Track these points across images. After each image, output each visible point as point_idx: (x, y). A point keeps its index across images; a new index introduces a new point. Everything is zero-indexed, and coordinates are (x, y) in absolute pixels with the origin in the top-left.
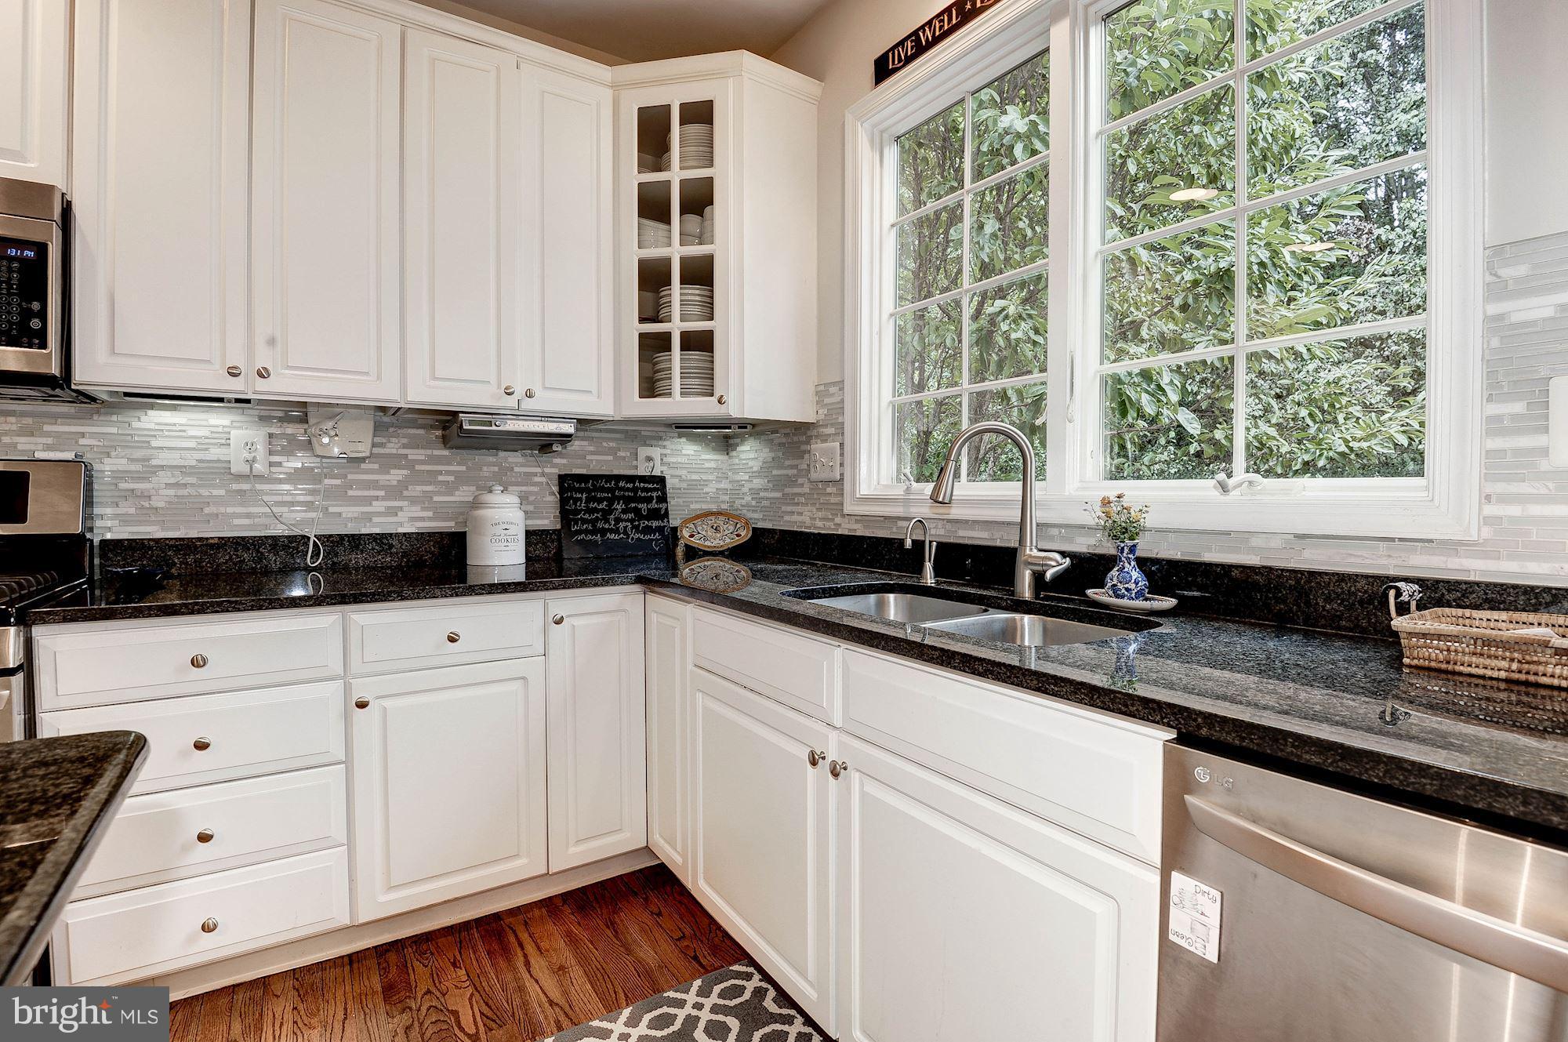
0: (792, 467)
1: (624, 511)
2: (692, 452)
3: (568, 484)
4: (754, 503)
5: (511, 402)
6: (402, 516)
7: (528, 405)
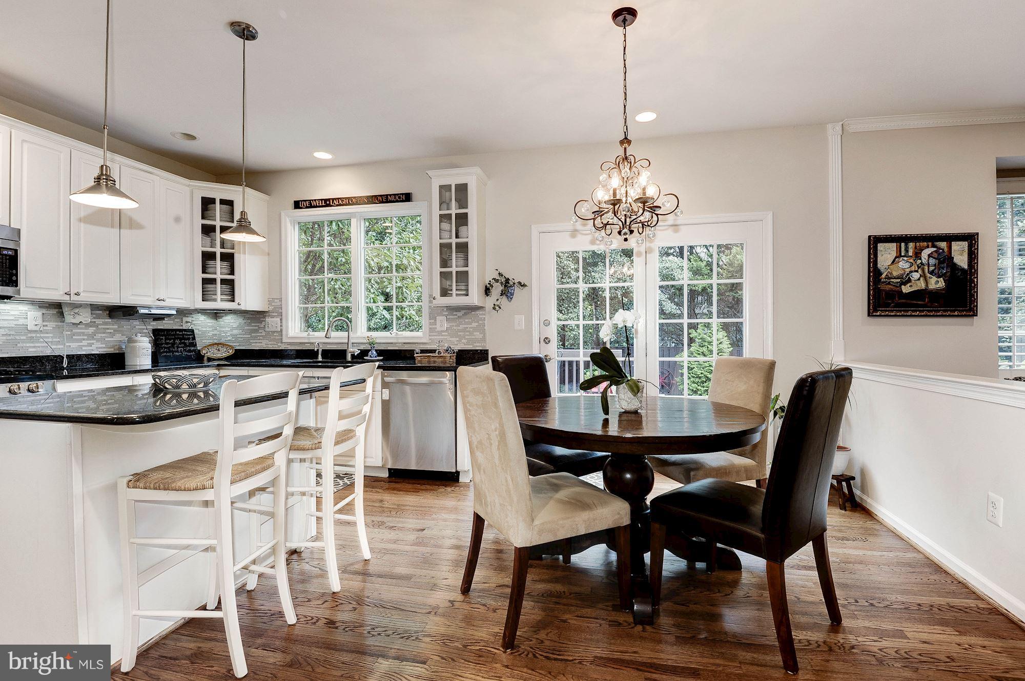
0: (255, 326)
1: (180, 344)
2: (203, 319)
3: (156, 332)
4: (234, 339)
6: (94, 347)
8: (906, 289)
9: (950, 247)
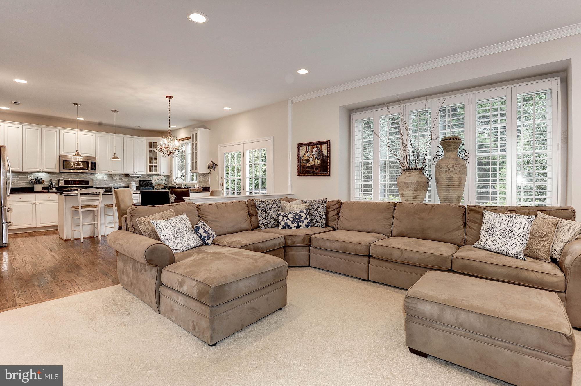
0: (168, 179)
1: (147, 184)
2: (155, 178)
3: (140, 181)
5: (135, 173)
6: (121, 185)
7: (137, 173)
8: (308, 165)
9: (321, 147)
